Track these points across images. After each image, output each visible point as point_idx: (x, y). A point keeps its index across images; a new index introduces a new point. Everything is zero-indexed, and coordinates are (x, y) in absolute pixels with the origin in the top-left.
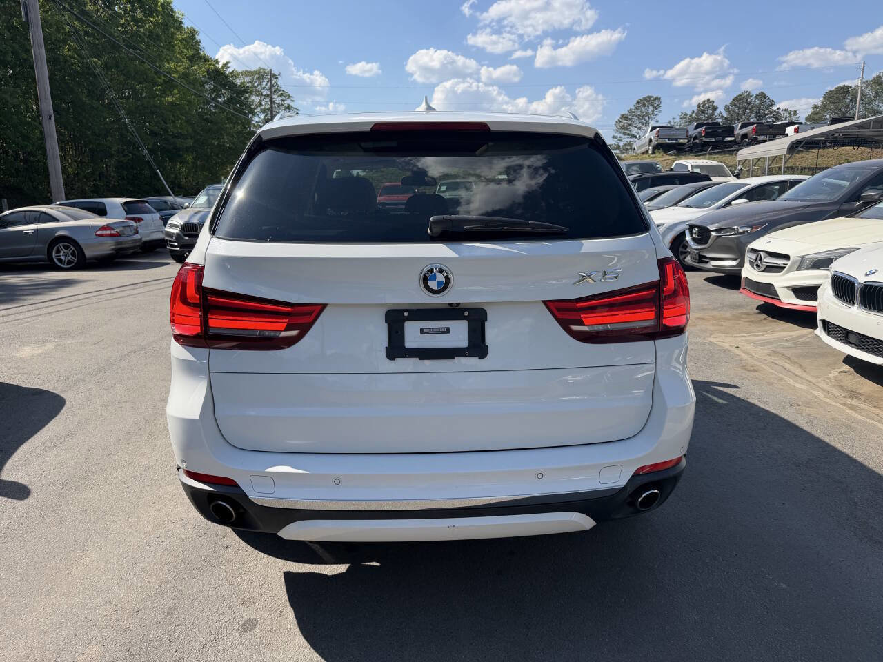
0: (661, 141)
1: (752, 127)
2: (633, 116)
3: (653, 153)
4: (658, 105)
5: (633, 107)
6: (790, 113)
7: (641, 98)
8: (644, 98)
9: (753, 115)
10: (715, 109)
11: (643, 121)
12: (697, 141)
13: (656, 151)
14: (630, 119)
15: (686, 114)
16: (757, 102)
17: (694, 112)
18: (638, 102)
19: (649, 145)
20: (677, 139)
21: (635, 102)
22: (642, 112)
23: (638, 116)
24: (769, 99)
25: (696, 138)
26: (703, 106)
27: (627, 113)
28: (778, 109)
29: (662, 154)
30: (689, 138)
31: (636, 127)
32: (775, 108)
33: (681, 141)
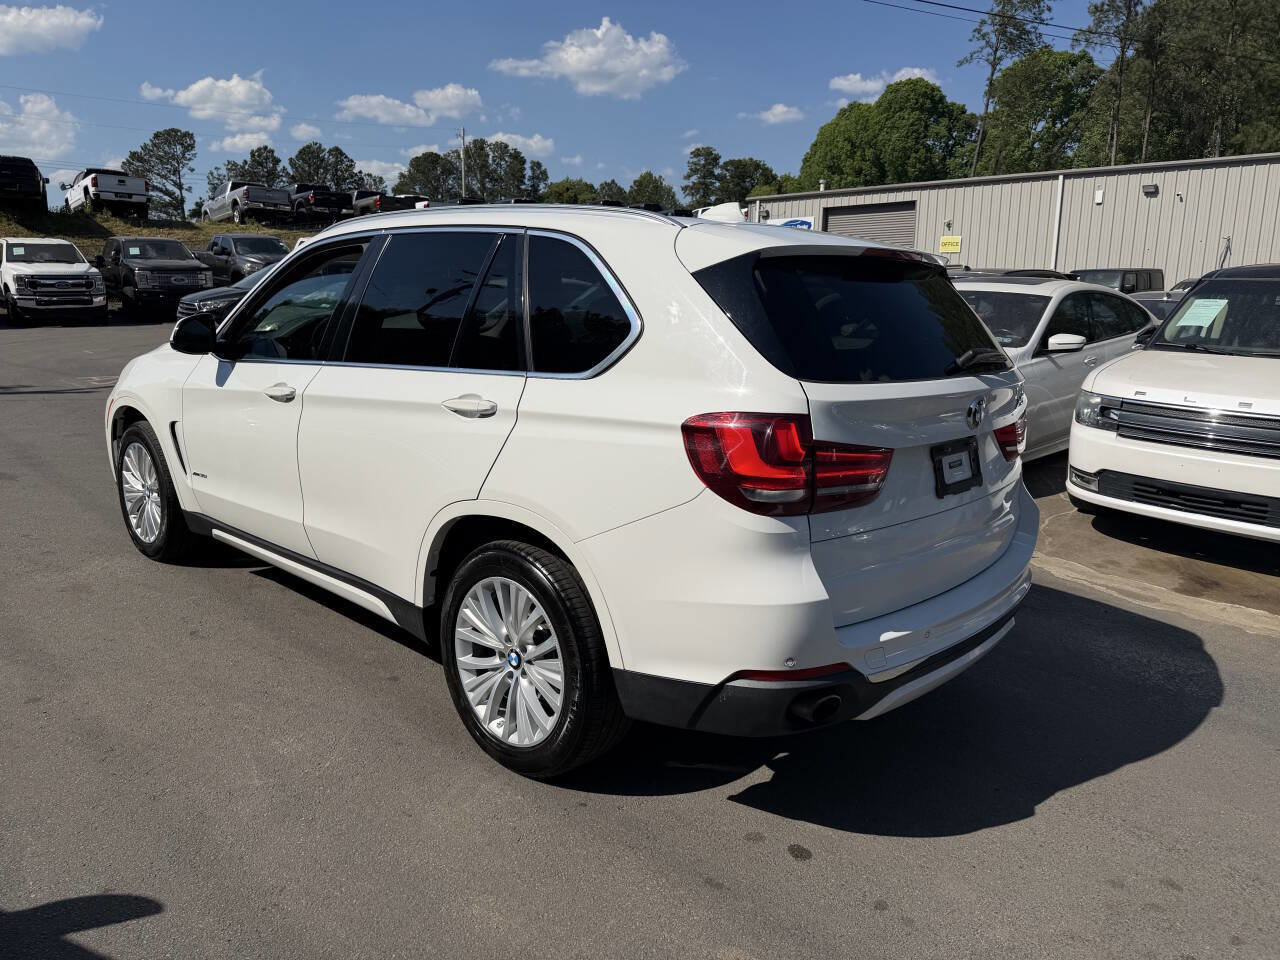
0: (255, 205)
1: (375, 197)
2: (151, 156)
3: (242, 222)
4: (189, 145)
5: (150, 144)
6: (374, 180)
7: (161, 130)
8: (165, 130)
9: (329, 177)
10: (277, 161)
11: (169, 167)
12: (303, 210)
13: (246, 219)
14: (148, 162)
15: (235, 164)
16: (332, 160)
17: (245, 162)
18: (157, 136)
19: (234, 209)
20: (275, 205)
21: (151, 136)
22: (165, 153)
23: (159, 158)
24: (346, 157)
25: (300, 205)
26: (259, 156)
27: (139, 150)
28: (360, 172)
29: (256, 225)
30: (292, 203)
31: (158, 175)
32: (356, 171)
33: (282, 208)
